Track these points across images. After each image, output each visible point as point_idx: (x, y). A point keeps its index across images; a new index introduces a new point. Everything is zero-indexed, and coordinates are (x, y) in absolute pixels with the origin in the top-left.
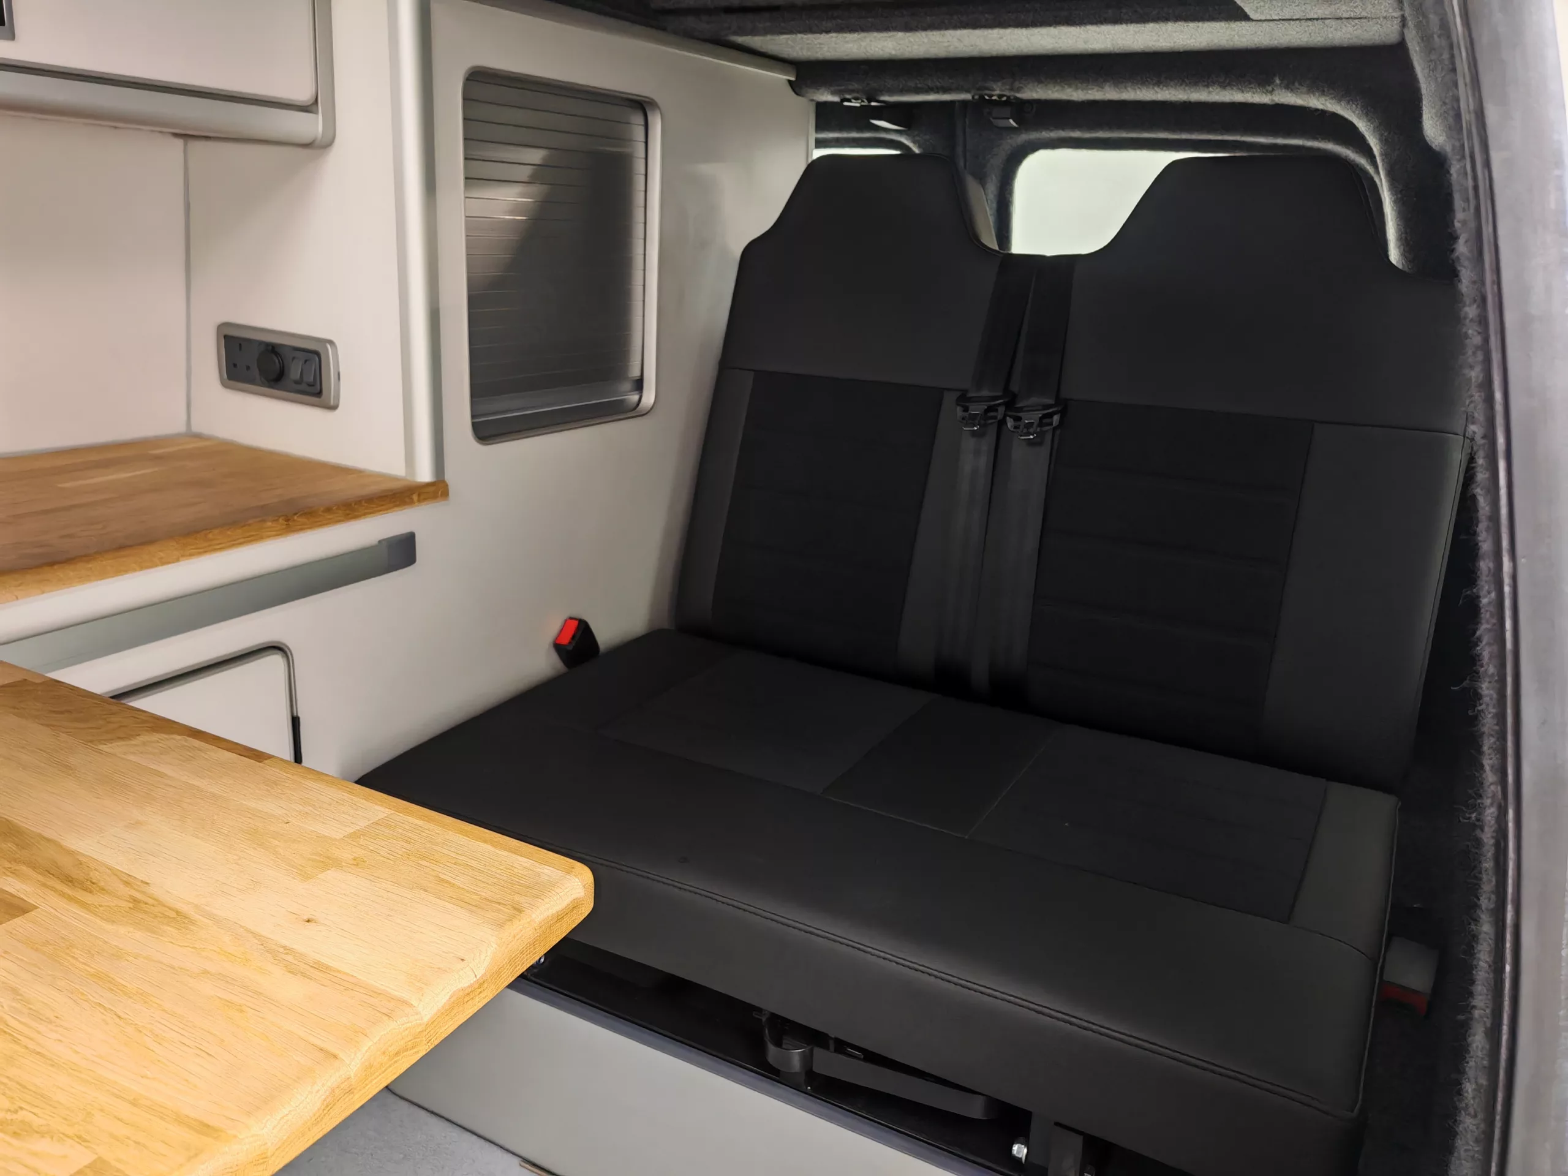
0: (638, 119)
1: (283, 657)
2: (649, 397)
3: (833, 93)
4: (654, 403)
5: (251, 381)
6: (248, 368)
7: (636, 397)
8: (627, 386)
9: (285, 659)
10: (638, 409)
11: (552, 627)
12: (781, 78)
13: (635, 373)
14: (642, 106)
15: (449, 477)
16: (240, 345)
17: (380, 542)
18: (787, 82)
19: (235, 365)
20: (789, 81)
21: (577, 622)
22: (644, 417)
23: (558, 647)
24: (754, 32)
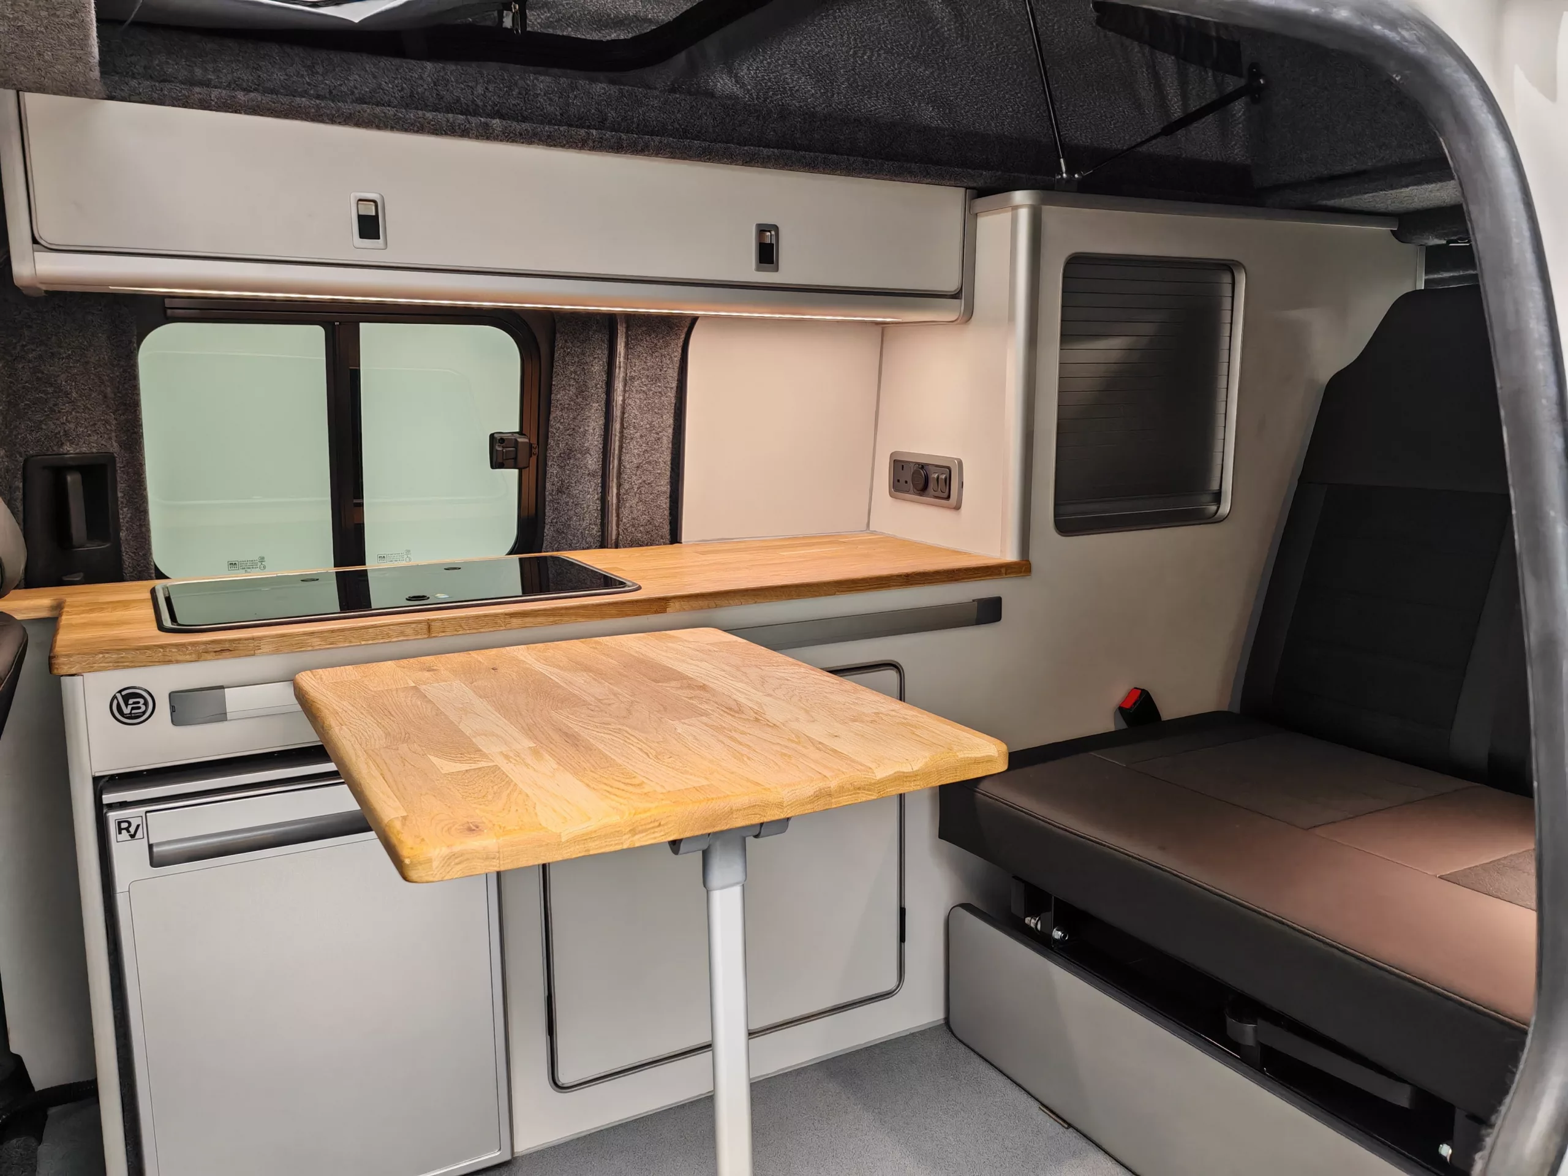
0: (1227, 278)
1: (897, 672)
2: (1225, 508)
3: (1439, 237)
4: (1229, 512)
5: (907, 492)
6: (906, 482)
7: (1214, 508)
8: (1207, 498)
9: (898, 674)
10: (1216, 516)
11: (1119, 694)
12: (1382, 231)
13: (1215, 486)
14: (1229, 267)
15: (1034, 557)
16: (903, 466)
17: (974, 601)
18: (1390, 232)
19: (898, 481)
20: (1391, 231)
21: (1140, 691)
22: (1222, 523)
23: (1121, 710)
24: (1340, 196)
